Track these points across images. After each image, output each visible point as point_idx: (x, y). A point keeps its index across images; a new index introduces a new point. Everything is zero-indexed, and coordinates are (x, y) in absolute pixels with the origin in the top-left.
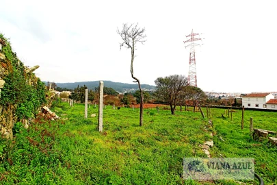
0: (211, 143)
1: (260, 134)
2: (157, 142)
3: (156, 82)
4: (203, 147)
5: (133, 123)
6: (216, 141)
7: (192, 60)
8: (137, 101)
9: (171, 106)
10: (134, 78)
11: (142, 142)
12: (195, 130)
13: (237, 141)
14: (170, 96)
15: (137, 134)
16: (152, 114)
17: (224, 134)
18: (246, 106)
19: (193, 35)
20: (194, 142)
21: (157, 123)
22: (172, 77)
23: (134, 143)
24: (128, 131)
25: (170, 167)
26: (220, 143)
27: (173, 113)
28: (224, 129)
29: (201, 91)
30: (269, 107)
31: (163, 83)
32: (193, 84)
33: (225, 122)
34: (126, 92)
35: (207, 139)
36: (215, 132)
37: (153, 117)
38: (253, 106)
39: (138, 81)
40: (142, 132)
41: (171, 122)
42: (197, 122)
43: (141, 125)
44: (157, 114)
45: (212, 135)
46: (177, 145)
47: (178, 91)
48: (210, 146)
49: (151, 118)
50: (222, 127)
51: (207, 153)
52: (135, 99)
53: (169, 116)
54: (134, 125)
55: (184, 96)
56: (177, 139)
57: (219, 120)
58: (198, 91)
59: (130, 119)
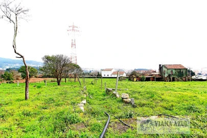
0: (84, 102)
1: (109, 91)
2: (43, 110)
3: (43, 59)
4: (80, 105)
5: (17, 98)
6: (88, 99)
7: (73, 45)
8: (22, 76)
9: (58, 79)
10: (18, 54)
11: (28, 115)
12: (75, 94)
13: (99, 97)
14: (56, 71)
15: (22, 108)
16: (39, 87)
17: (92, 94)
18: (103, 76)
19: (73, 27)
20: (74, 103)
21: (45, 94)
22: (58, 56)
23: (18, 118)
24: (11, 107)
25: (55, 128)
26: (90, 100)
27: (59, 84)
28: (93, 91)
29: (79, 67)
30: (113, 76)
31: (50, 60)
32: (74, 62)
33: (93, 86)
34: (8, 67)
35: (82, 99)
36: (87, 94)
37: (40, 90)
38: (106, 76)
39: (22, 57)
40: (28, 105)
41: (57, 92)
42: (76, 89)
43: (26, 98)
44: (44, 86)
45: (85, 96)
46: (61, 109)
47: (63, 67)
48: (84, 104)
49: (38, 90)
50: (92, 90)
51: (82, 108)
52: (20, 74)
53: (56, 87)
54: (18, 100)
55: (68, 71)
56: (62, 104)
57: (90, 86)
58: (78, 67)
59: (13, 95)
